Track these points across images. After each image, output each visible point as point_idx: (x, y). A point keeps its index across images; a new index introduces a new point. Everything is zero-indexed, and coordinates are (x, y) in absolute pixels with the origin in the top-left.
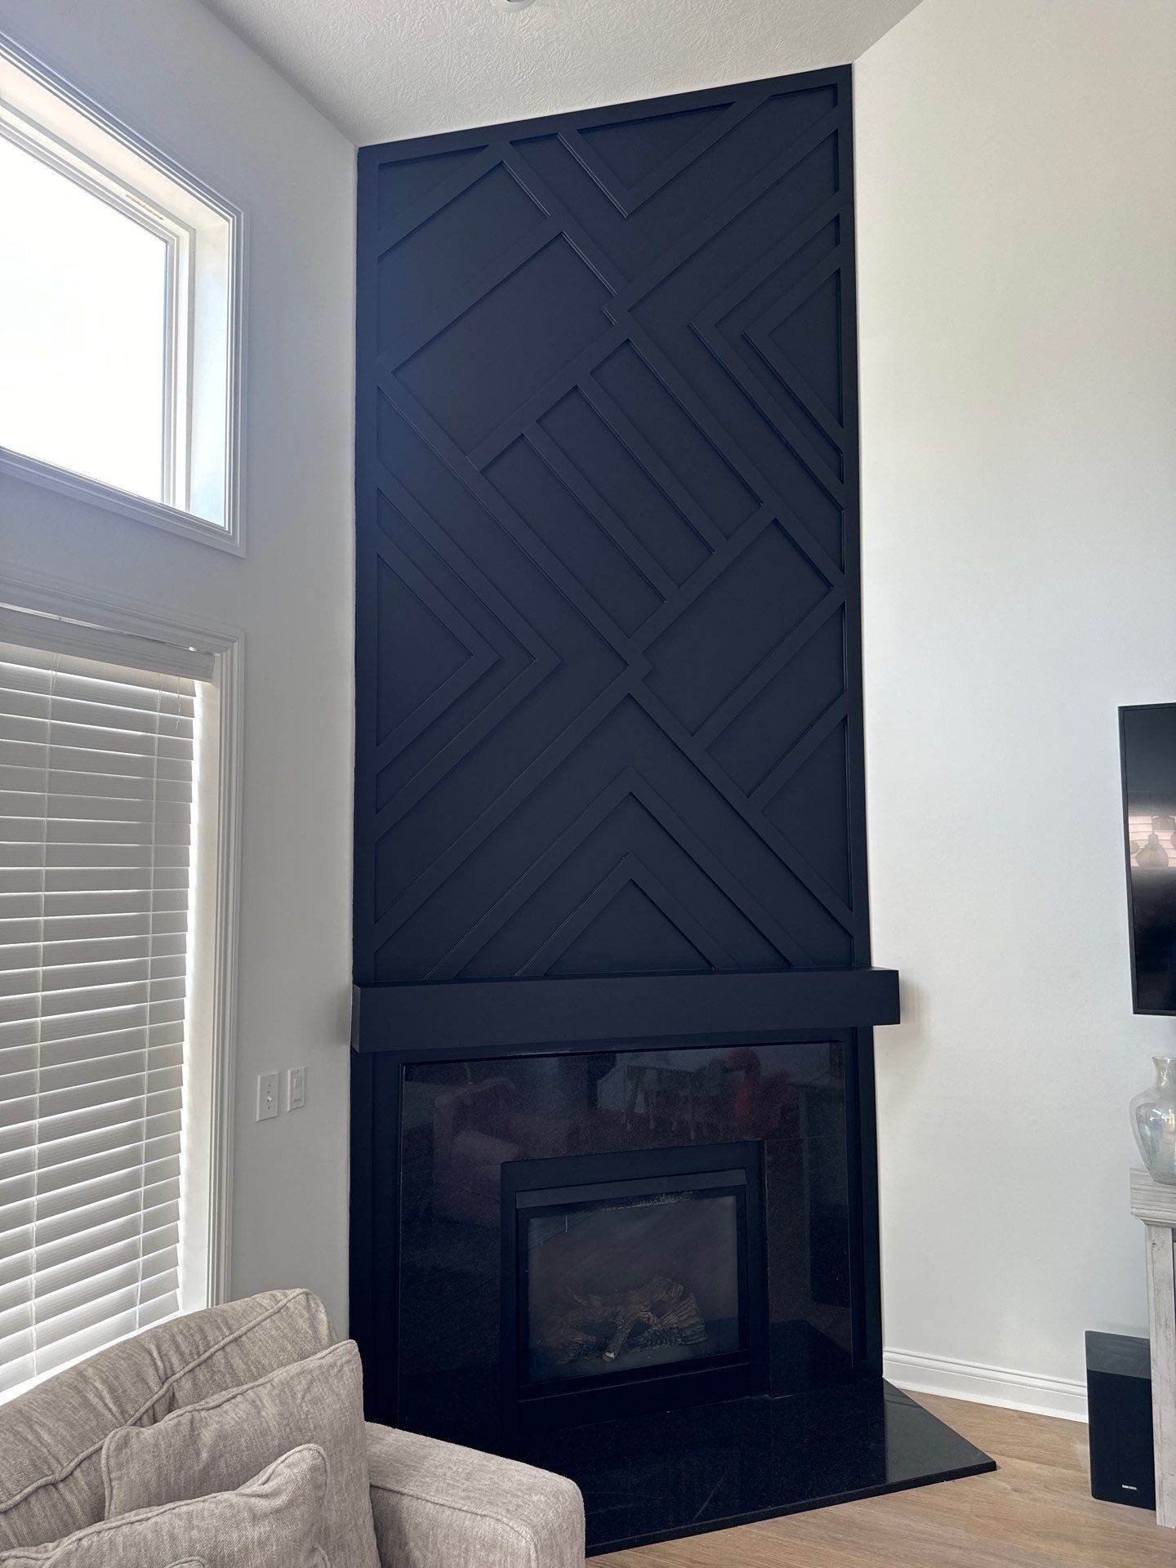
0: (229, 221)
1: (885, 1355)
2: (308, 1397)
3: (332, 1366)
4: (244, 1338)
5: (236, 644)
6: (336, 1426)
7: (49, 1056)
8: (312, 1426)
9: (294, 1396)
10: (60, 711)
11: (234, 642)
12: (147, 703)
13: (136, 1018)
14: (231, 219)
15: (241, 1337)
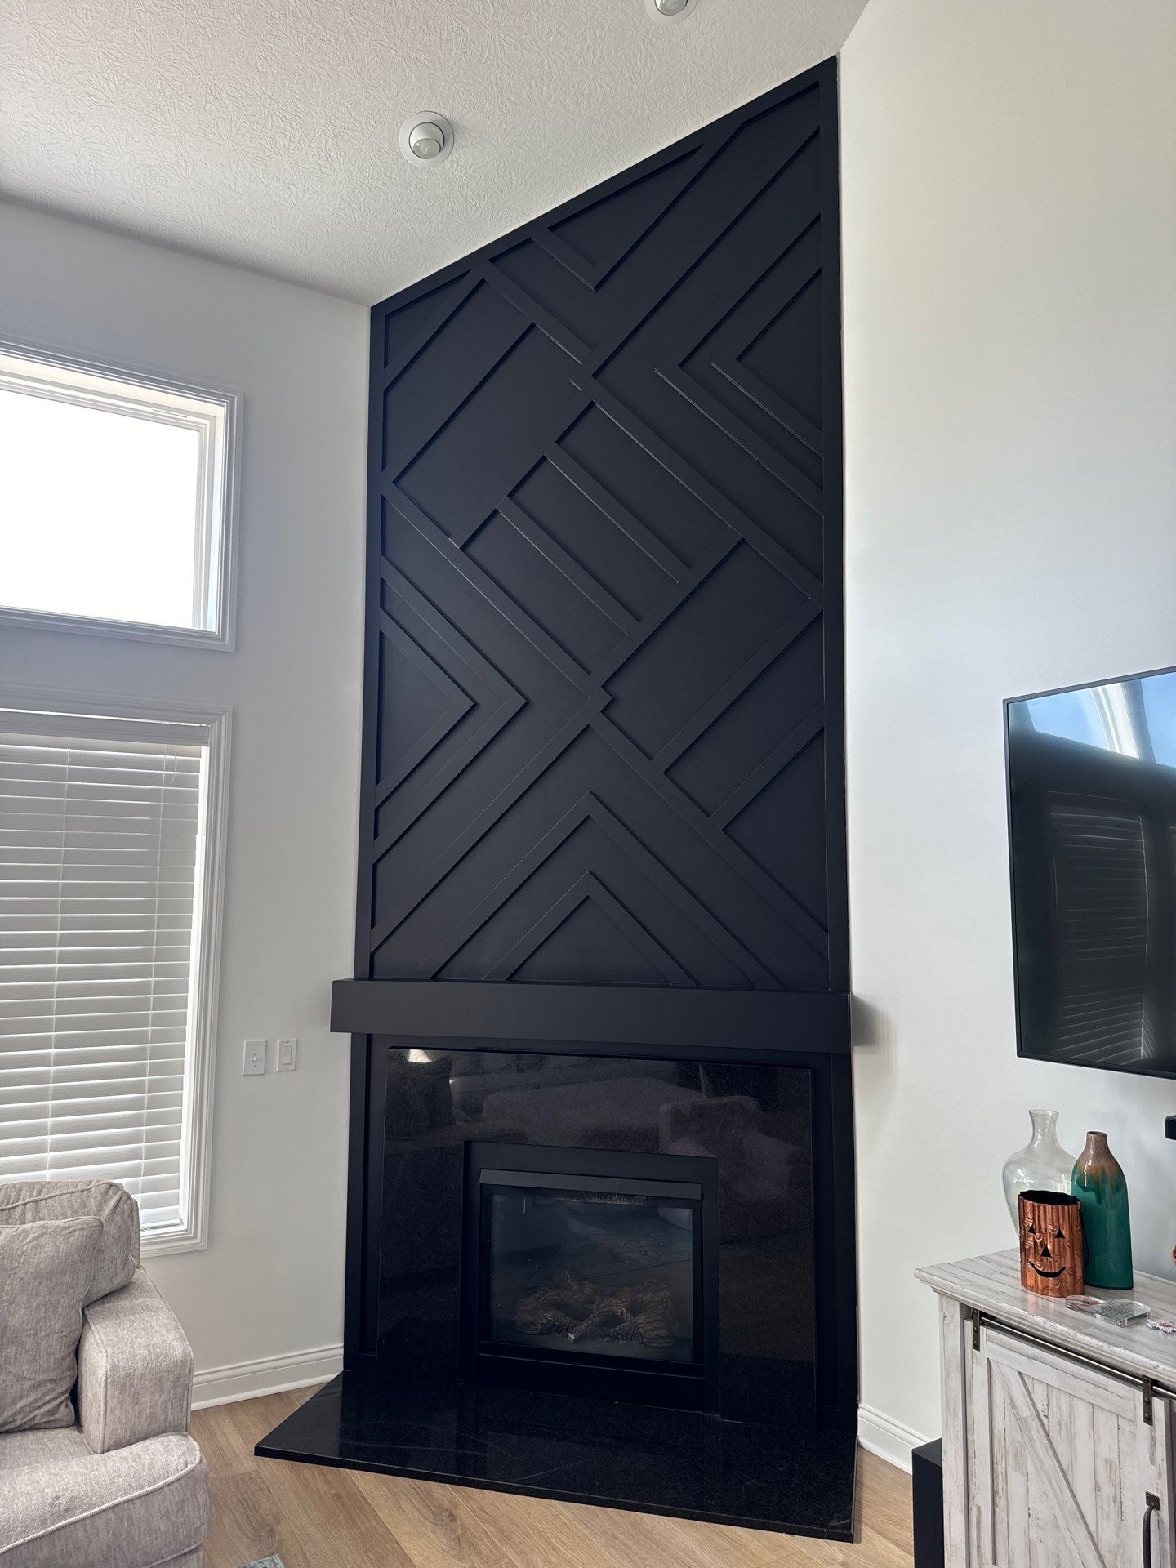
0: (223, 406)
1: (860, 1412)
2: (35, 1242)
3: (65, 1228)
4: (44, 1201)
5: (224, 717)
6: (42, 1266)
7: (62, 1008)
8: (22, 1260)
9: (23, 1240)
10: (74, 775)
11: (223, 715)
12: (157, 765)
13: (143, 989)
14: (225, 404)
15: (41, 1200)
